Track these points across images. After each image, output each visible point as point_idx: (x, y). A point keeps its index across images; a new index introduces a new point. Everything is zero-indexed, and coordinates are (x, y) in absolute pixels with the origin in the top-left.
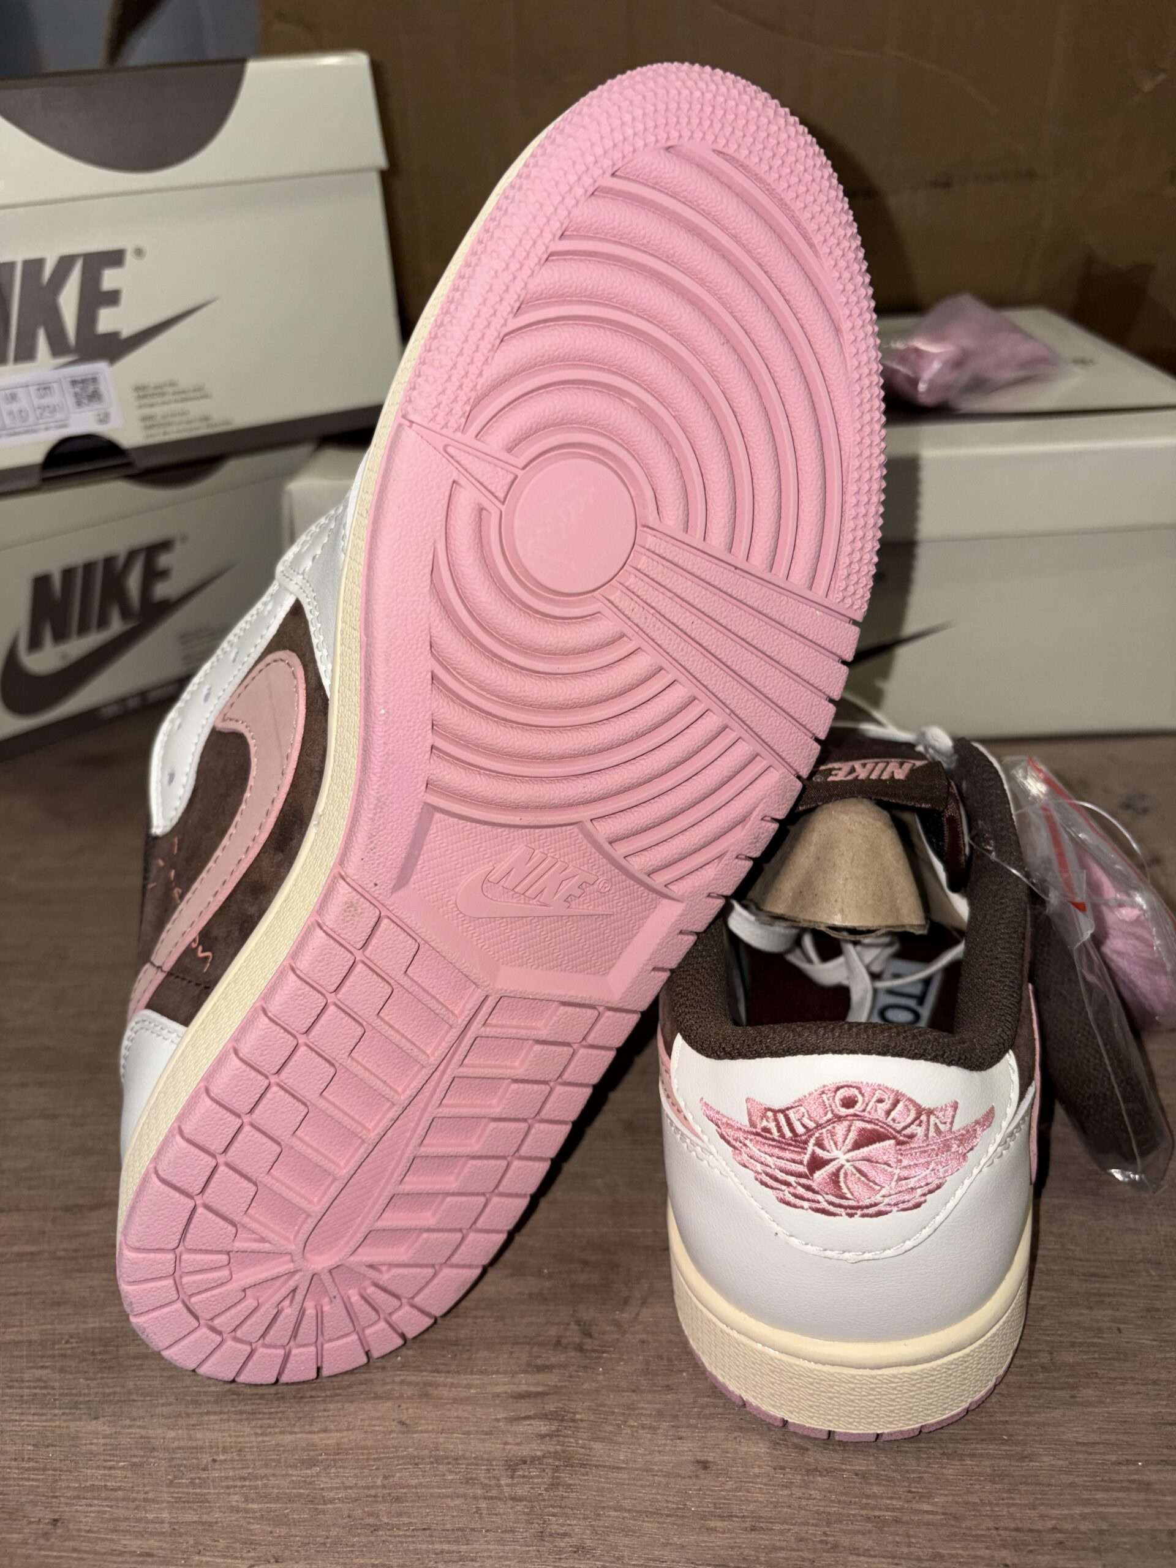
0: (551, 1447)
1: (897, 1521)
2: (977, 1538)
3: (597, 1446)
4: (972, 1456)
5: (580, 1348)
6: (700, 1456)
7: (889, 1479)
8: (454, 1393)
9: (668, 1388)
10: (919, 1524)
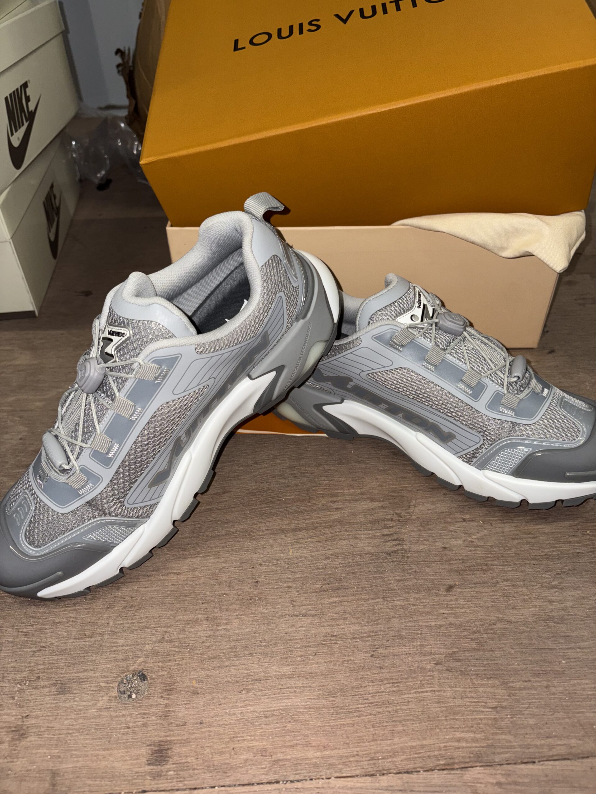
0: (399, 547)
1: (502, 557)
2: (525, 559)
3: (413, 546)
4: (520, 538)
5: (399, 521)
6: (443, 546)
7: (498, 546)
8: (365, 536)
9: (429, 529)
10: (509, 557)
